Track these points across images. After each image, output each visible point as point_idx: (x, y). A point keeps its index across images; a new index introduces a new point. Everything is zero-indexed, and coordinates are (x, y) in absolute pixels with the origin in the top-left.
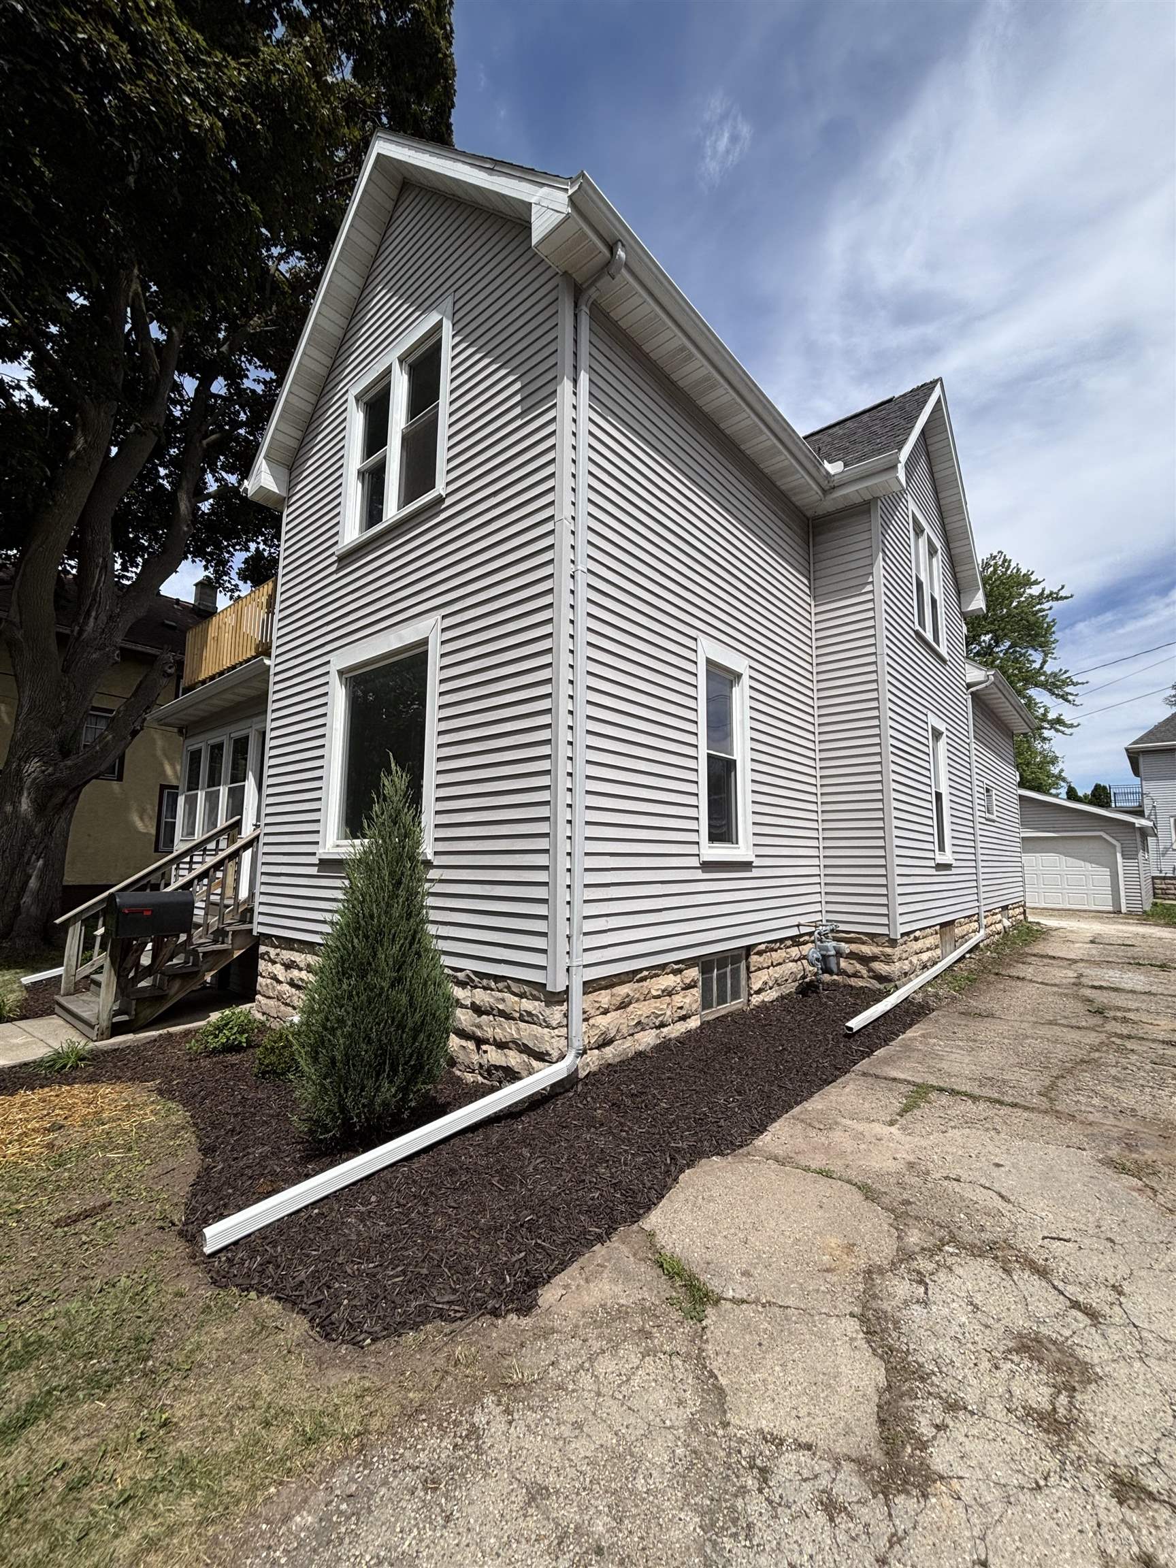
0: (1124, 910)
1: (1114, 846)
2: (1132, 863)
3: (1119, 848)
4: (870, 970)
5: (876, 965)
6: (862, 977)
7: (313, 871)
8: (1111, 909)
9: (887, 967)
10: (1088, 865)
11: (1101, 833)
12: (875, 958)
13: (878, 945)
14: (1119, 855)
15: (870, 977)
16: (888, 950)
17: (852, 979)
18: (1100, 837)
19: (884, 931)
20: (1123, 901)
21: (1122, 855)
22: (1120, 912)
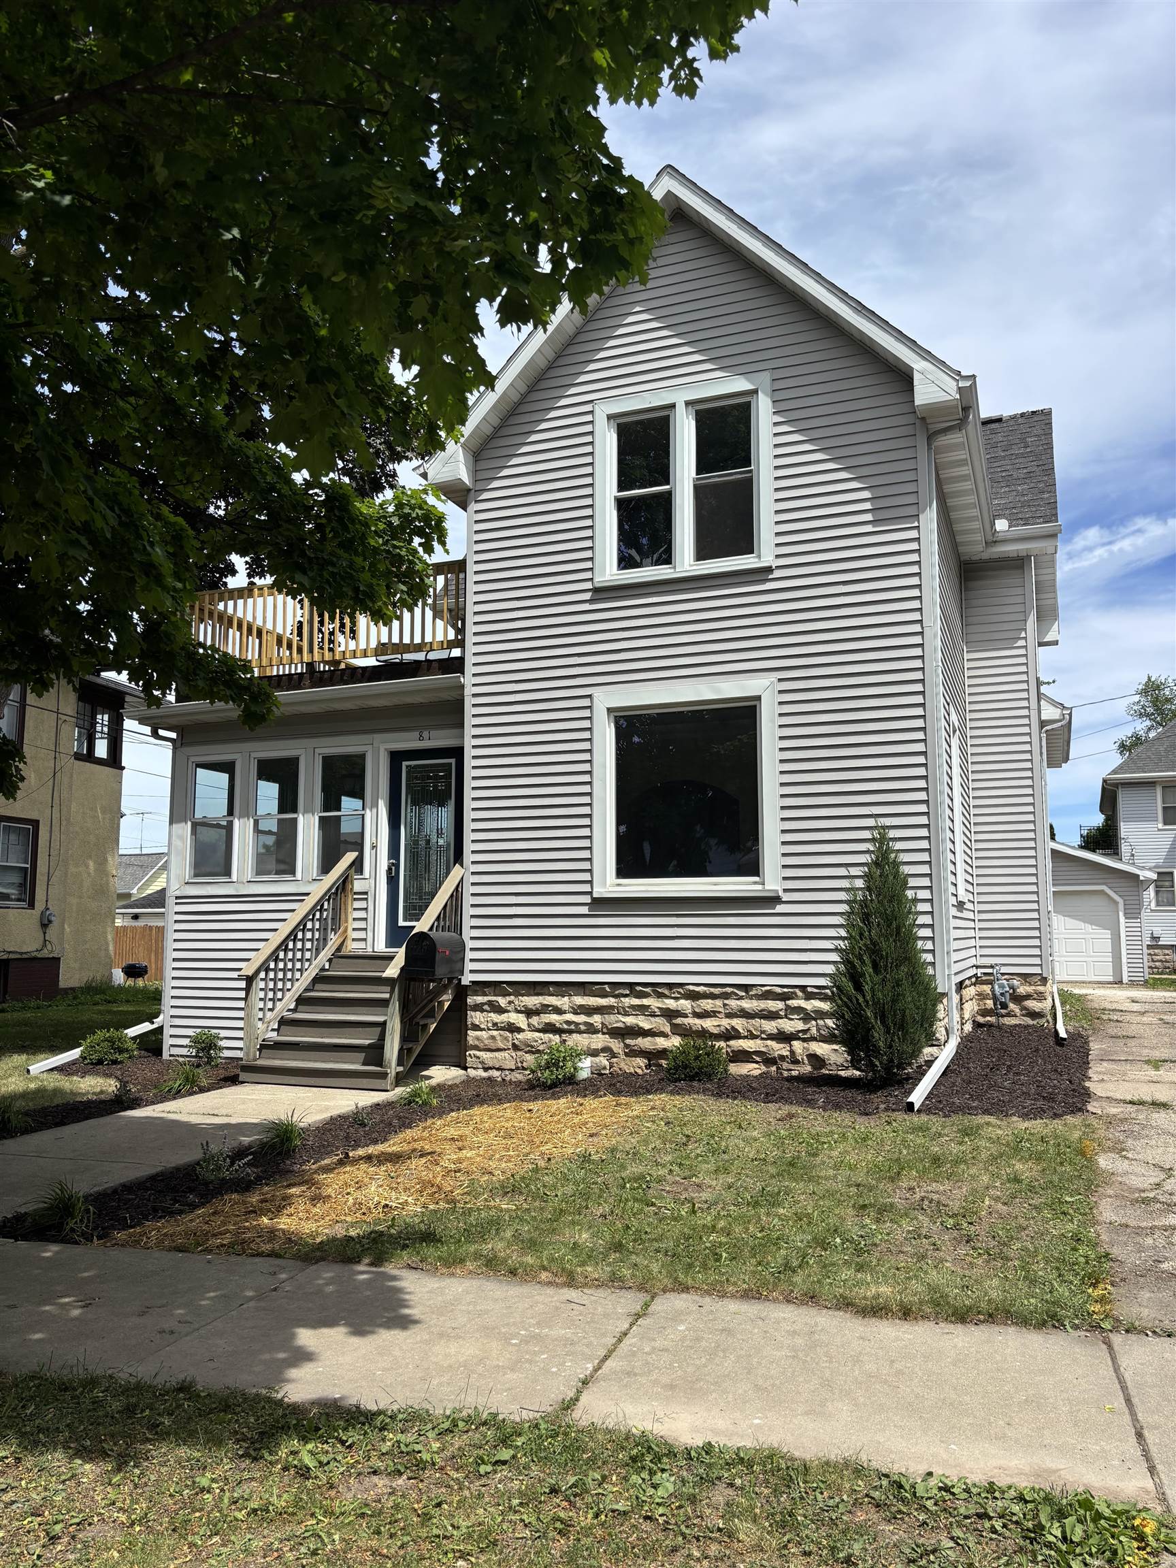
0: (1125, 980)
1: (1116, 903)
2: (1134, 923)
3: (1121, 906)
4: (1023, 1008)
5: (1030, 1004)
6: (1015, 1016)
7: (584, 910)
8: (1111, 979)
9: (1039, 1004)
10: (1088, 927)
11: (1104, 887)
12: (1028, 997)
13: (1030, 985)
14: (1121, 914)
15: (1023, 1015)
16: (1041, 988)
17: (1005, 1019)
18: (1102, 892)
19: (1037, 970)
20: (1125, 968)
21: (1125, 914)
22: (1121, 982)
